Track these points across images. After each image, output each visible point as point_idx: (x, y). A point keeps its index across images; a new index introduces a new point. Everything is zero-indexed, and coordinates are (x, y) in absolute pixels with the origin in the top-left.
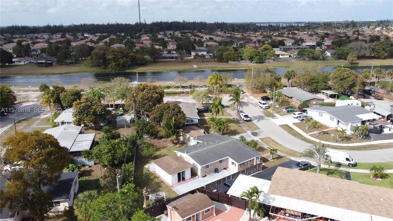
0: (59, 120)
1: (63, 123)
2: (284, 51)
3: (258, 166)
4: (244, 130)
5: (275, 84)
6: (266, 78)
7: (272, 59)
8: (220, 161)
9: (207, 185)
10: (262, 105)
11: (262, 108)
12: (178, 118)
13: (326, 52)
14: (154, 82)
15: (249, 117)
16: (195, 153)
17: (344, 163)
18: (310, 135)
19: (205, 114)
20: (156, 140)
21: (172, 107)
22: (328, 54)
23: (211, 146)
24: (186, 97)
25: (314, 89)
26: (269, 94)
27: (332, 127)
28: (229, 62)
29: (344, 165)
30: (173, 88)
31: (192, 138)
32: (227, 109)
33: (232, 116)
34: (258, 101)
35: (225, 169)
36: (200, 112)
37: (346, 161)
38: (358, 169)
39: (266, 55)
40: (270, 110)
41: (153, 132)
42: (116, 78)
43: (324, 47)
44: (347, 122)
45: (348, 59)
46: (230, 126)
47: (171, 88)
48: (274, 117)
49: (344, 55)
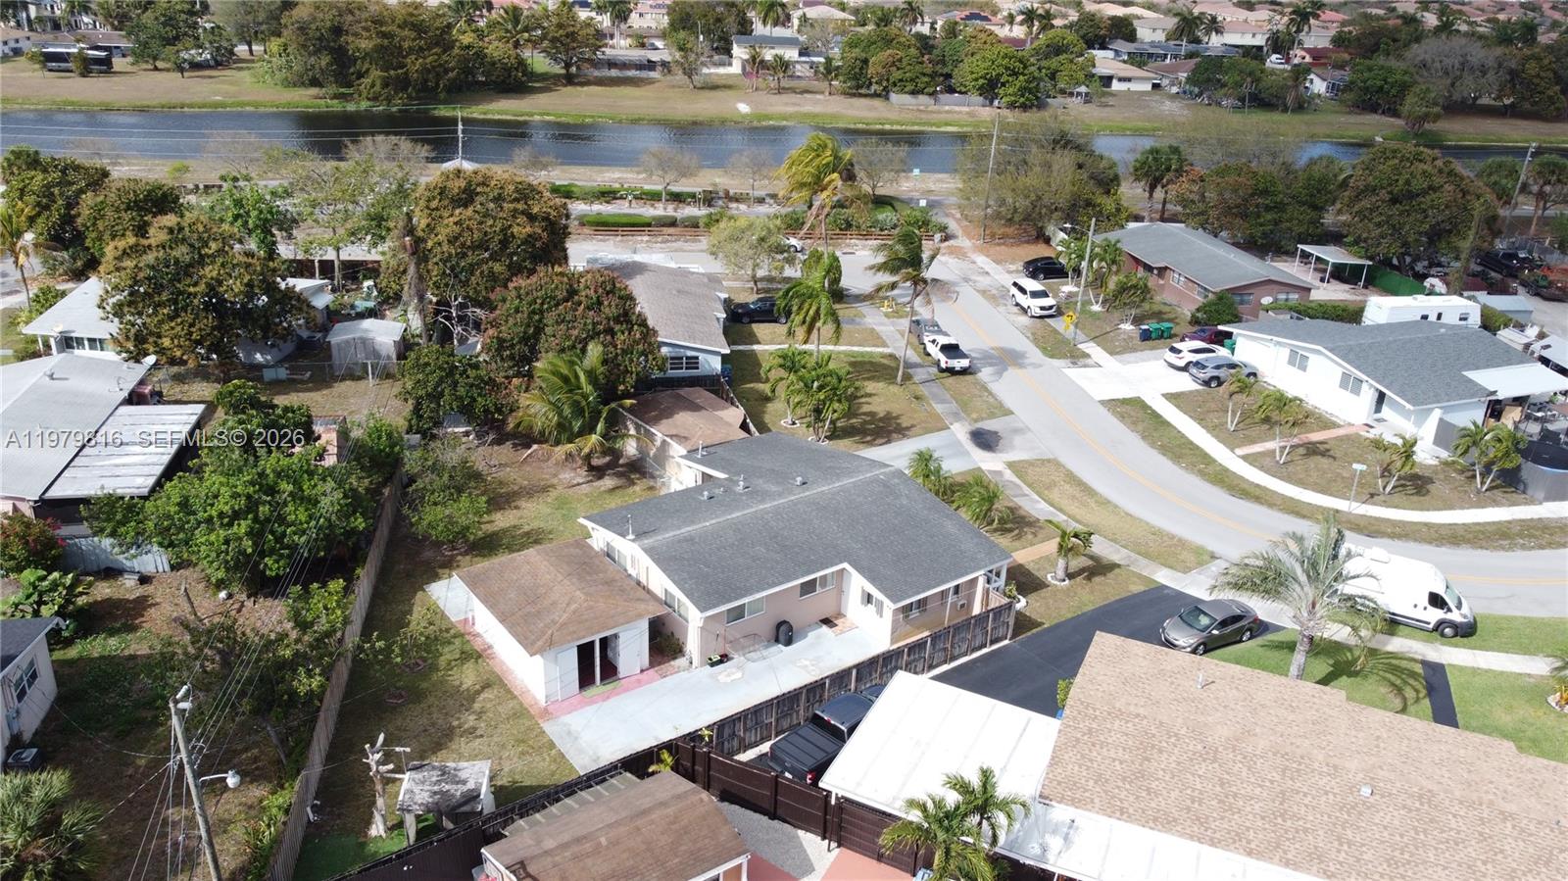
0: (48, 325)
1: (68, 342)
2: (1132, 64)
3: (994, 620)
4: (938, 418)
5: (1089, 204)
6: (1055, 174)
7: (1079, 94)
8: (802, 584)
9: (721, 726)
10: (1025, 301)
11: (1024, 311)
12: (615, 346)
13: (1312, 76)
14: (545, 167)
15: (964, 356)
16: (679, 541)
17: (1419, 614)
18: (1245, 458)
19: (761, 329)
20: (505, 451)
21: (586, 294)
22: (1318, 86)
23: (762, 501)
24: (687, 246)
25: (1265, 235)
26: (1060, 248)
27: (1350, 424)
28: (893, 97)
29: (1416, 628)
30: (630, 198)
31: (677, 450)
32: (864, 308)
33: (885, 345)
34: (1007, 280)
35: (827, 622)
36: (739, 320)
37: (1429, 607)
38: (1481, 648)
39: (1053, 76)
40: (1063, 325)
41: (492, 409)
42: (369, 139)
43: (1299, 56)
44: (1422, 404)
45: (1405, 109)
46: (870, 395)
47: (621, 198)
48: (1078, 357)
49: (1388, 93)
